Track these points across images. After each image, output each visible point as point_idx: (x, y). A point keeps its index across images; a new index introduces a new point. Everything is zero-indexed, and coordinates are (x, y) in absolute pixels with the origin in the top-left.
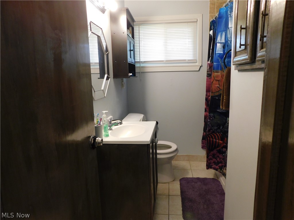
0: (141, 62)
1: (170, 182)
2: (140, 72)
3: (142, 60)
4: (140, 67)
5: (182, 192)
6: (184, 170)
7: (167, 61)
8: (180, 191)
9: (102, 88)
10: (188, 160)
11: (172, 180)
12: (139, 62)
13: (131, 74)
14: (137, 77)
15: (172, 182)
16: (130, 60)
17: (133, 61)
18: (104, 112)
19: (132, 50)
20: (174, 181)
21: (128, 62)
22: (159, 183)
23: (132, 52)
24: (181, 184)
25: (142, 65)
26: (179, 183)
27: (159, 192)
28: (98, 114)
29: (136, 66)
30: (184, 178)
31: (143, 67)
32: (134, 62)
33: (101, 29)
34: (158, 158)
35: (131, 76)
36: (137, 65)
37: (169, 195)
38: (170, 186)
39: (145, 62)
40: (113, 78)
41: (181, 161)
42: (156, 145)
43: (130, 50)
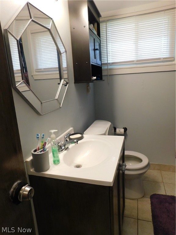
0: (109, 64)
1: (139, 198)
2: (107, 75)
3: (110, 61)
4: (107, 70)
5: (154, 216)
6: (155, 183)
7: (138, 61)
8: (151, 214)
9: (57, 97)
10: (159, 170)
11: (142, 196)
12: (107, 64)
13: (95, 78)
14: (104, 80)
15: (141, 198)
16: (93, 61)
17: (99, 62)
18: (53, 131)
19: (97, 49)
20: (143, 197)
21: (91, 63)
22: (127, 198)
23: (97, 52)
24: (152, 203)
25: (110, 67)
26: (150, 202)
27: (126, 212)
28: (43, 135)
29: (102, 68)
30: (155, 194)
31: (111, 69)
32: (100, 64)
33: (52, 19)
34: (125, 173)
35: (95, 80)
36: (104, 68)
37: (138, 219)
38: (139, 204)
39: (113, 63)
40: (75, 83)
41: (150, 169)
42: (123, 173)
43: (95, 50)
